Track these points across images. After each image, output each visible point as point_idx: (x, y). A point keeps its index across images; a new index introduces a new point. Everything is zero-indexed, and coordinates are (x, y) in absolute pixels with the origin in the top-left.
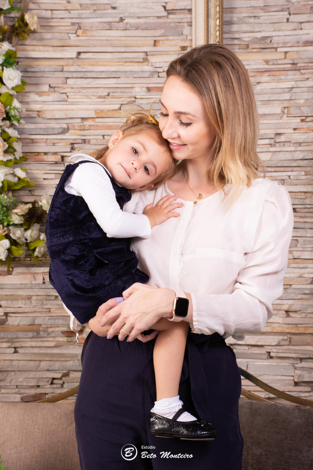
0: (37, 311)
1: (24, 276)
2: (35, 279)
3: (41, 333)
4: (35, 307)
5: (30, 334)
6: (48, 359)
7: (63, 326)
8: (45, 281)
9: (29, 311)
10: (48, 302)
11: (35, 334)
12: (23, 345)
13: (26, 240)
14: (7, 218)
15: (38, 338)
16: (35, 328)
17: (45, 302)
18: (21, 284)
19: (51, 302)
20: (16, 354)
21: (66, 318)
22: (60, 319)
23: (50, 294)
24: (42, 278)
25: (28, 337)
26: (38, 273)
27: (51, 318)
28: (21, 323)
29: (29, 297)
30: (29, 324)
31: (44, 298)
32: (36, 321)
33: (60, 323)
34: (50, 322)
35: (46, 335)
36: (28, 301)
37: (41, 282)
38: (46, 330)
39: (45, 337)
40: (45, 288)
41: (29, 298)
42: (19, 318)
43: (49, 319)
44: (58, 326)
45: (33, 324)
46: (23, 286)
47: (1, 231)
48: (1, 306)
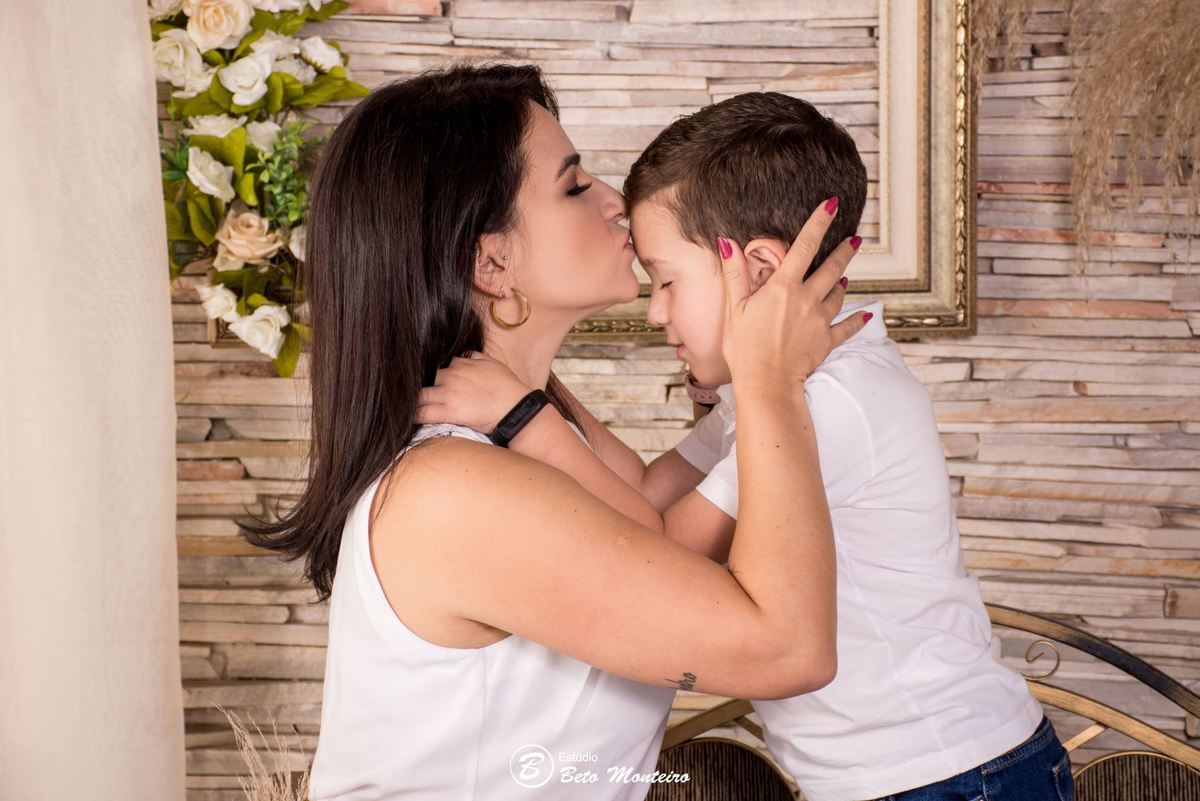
20: (293, 627)
47: (264, 239)
48: (247, 476)
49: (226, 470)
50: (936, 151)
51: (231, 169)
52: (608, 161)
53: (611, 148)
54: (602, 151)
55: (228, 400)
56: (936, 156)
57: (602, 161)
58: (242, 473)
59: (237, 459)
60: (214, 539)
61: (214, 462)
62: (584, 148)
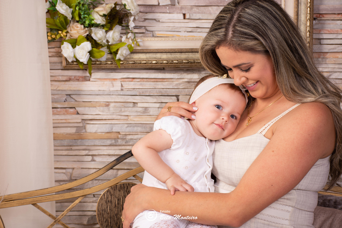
0: (115, 118)
1: (102, 82)
2: (113, 86)
3: (119, 140)
4: (113, 114)
5: (109, 142)
6: (126, 168)
7: (142, 133)
8: (123, 88)
9: (107, 119)
10: (126, 109)
11: (113, 141)
12: (101, 154)
13: (108, 41)
14: (89, 16)
15: (116, 146)
16: (113, 136)
17: (123, 109)
18: (99, 90)
19: (130, 109)
20: (93, 162)
21: (144, 125)
22: (138, 126)
23: (129, 101)
24: (120, 85)
25: (106, 144)
26: (116, 79)
27: (130, 125)
28: (99, 131)
29: (107, 103)
30: (106, 131)
31: (123, 105)
32: (114, 128)
33: (138, 131)
34: (129, 129)
35: (124, 143)
36: (106, 108)
37: (119, 88)
38: (124, 138)
39: (123, 145)
40: (124, 94)
41: (107, 105)
42: (97, 125)
43: (127, 127)
44: (136, 134)
45: (111, 131)
46: (101, 93)
47: (82, 31)
48: (78, 113)
49: (71, 112)
50: (301, 4)
51: (72, 9)
52: (195, 9)
53: (197, 5)
54: (194, 6)
55: (71, 89)
56: (300, 6)
57: (193, 9)
58: (76, 112)
59: (74, 108)
60: (67, 134)
61: (67, 109)
62: (188, 4)
